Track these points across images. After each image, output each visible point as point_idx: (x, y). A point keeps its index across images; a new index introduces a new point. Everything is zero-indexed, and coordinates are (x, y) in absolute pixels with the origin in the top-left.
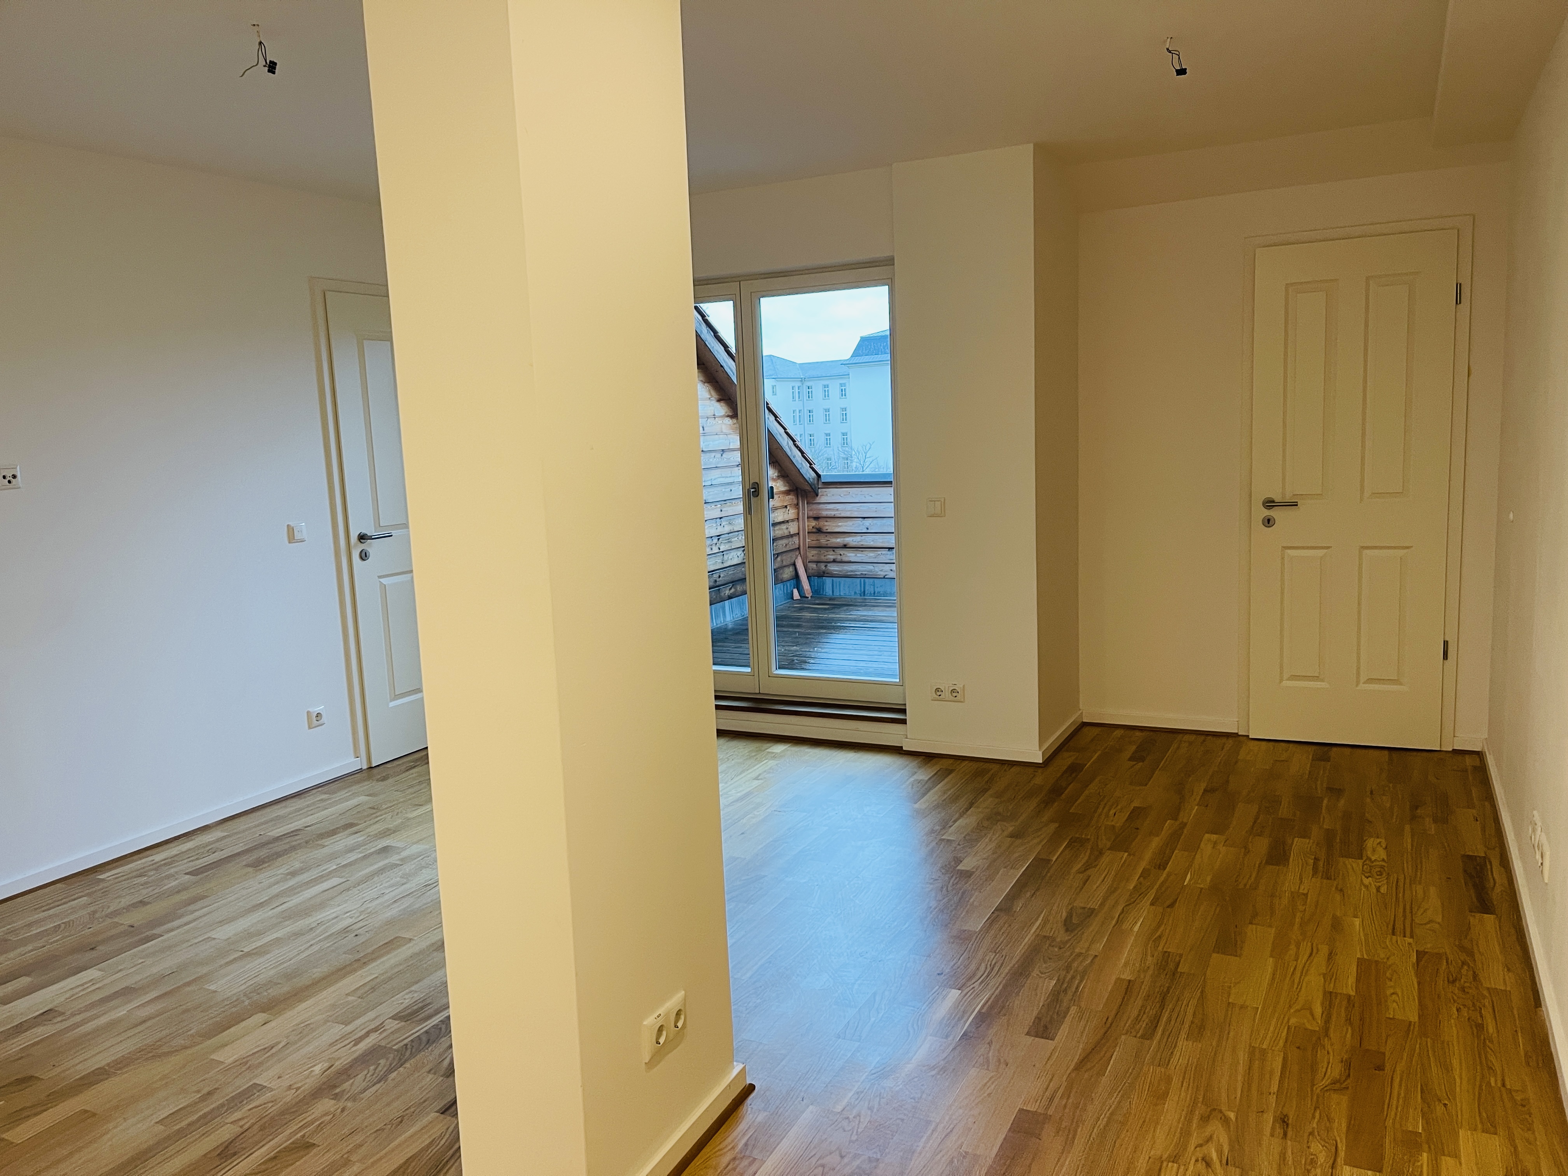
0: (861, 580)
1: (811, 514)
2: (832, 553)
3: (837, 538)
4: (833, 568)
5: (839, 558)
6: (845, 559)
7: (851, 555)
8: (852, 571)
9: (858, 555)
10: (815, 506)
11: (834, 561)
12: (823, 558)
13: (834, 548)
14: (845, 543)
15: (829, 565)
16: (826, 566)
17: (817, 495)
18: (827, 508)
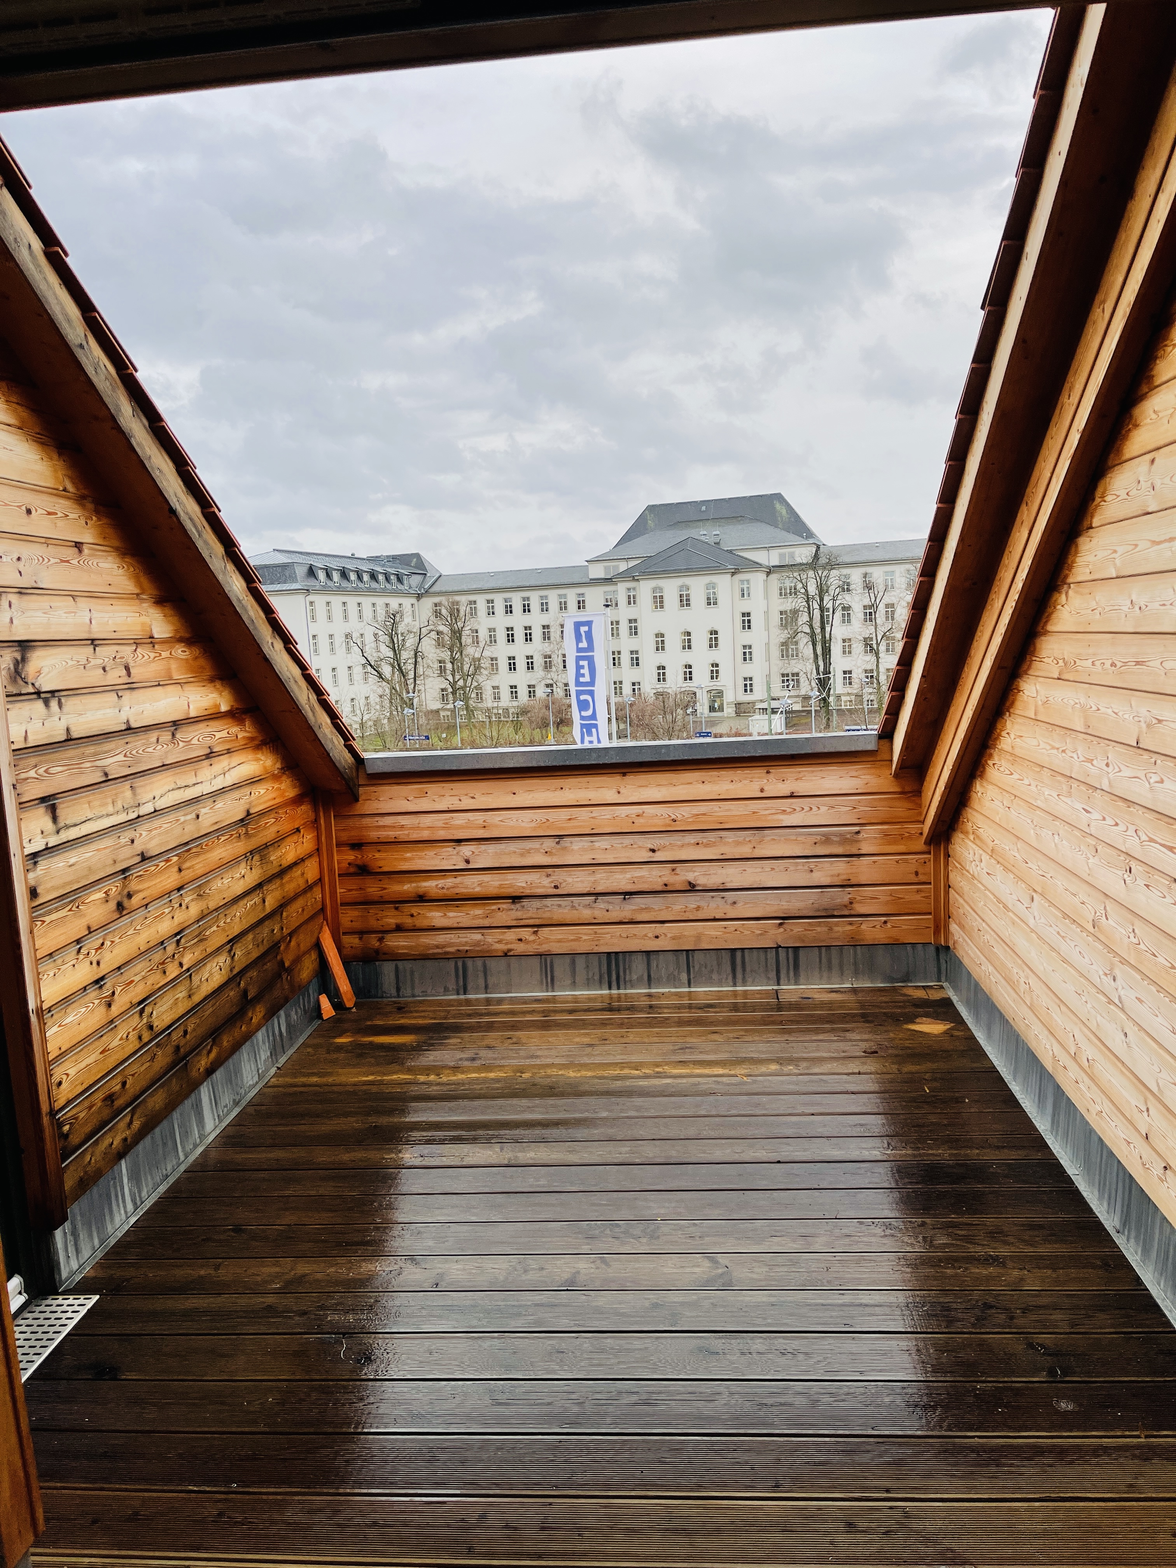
0: (456, 963)
1: (344, 836)
2: (394, 912)
3: (402, 882)
4: (399, 943)
5: (408, 921)
6: (425, 923)
7: (436, 916)
8: (437, 947)
9: (451, 914)
10: (351, 822)
11: (399, 928)
12: (373, 924)
13: (398, 903)
14: (421, 891)
15: (388, 937)
16: (381, 940)
17: (357, 800)
18: (381, 823)
